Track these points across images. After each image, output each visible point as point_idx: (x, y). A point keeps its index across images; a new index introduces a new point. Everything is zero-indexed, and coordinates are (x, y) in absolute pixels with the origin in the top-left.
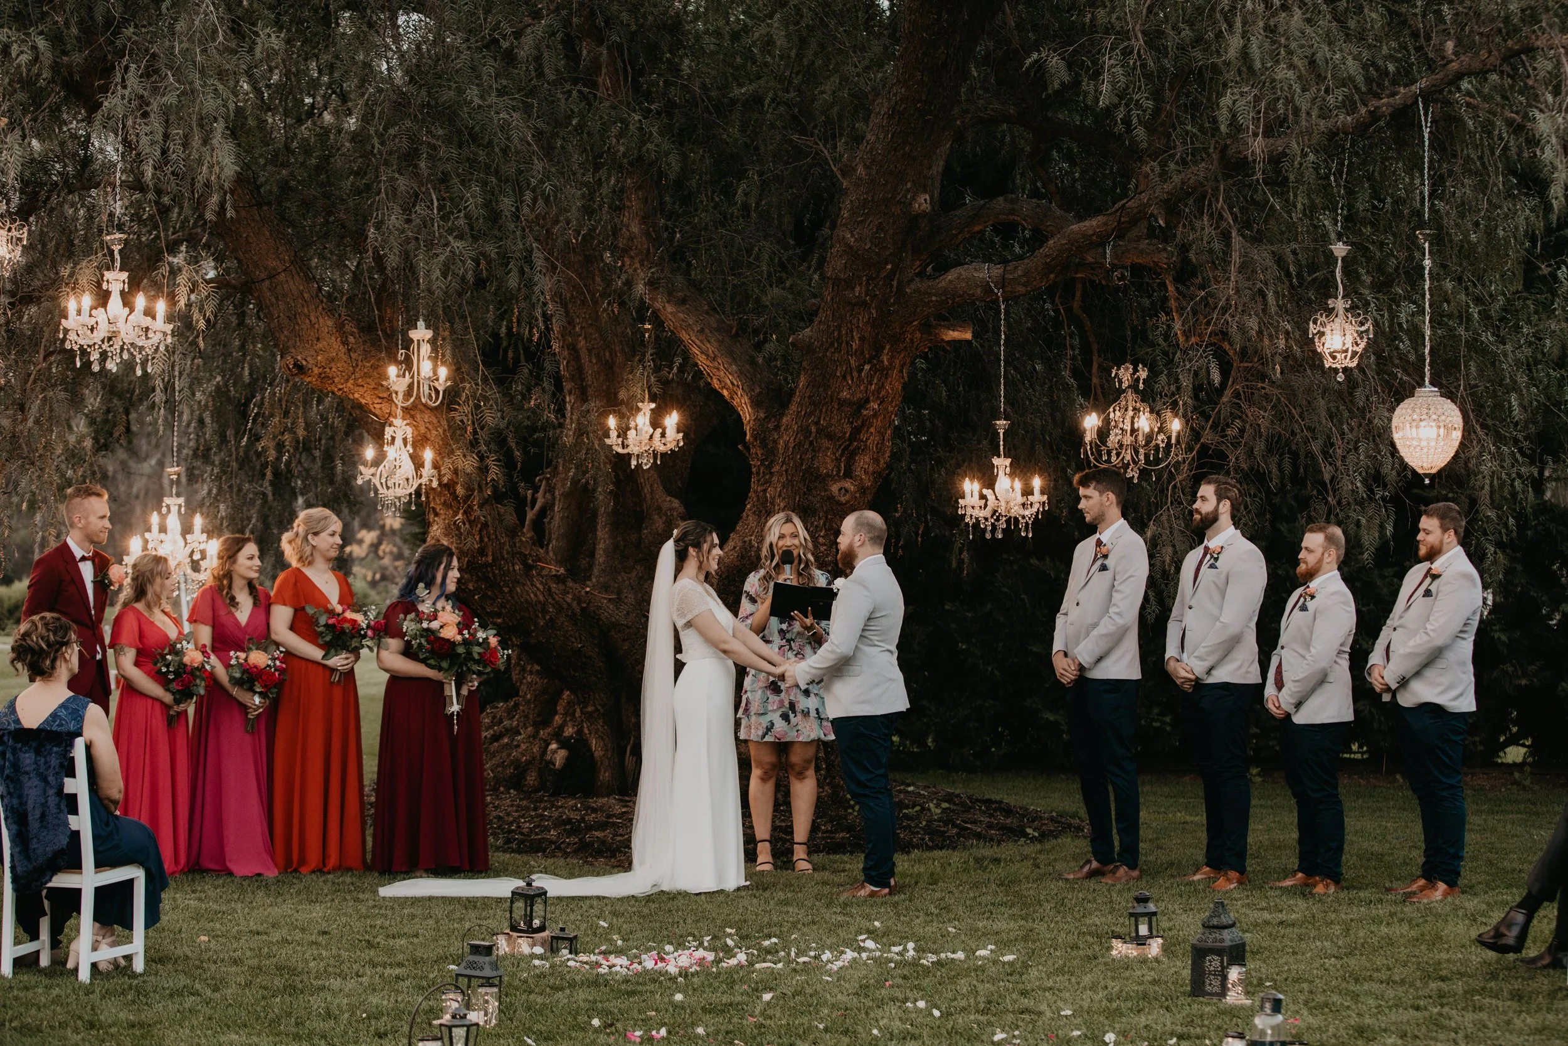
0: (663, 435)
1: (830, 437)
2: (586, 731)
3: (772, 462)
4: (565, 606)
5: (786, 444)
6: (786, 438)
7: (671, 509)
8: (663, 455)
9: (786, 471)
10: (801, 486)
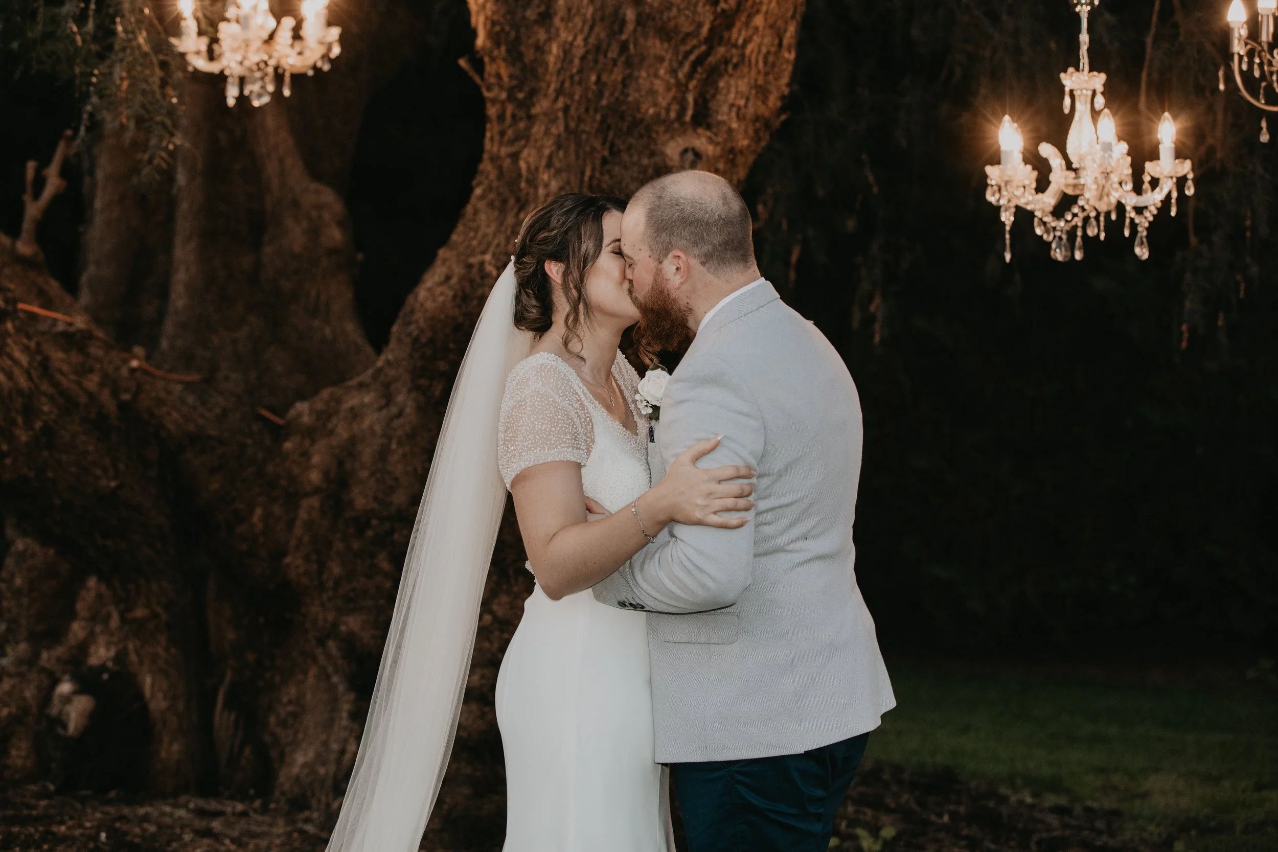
0: (297, 35)
1: (666, 33)
2: (133, 657)
3: (533, 93)
4: (83, 399)
5: (567, 50)
6: (564, 35)
7: (319, 207)
8: (298, 79)
9: (566, 109)
10: (597, 144)
